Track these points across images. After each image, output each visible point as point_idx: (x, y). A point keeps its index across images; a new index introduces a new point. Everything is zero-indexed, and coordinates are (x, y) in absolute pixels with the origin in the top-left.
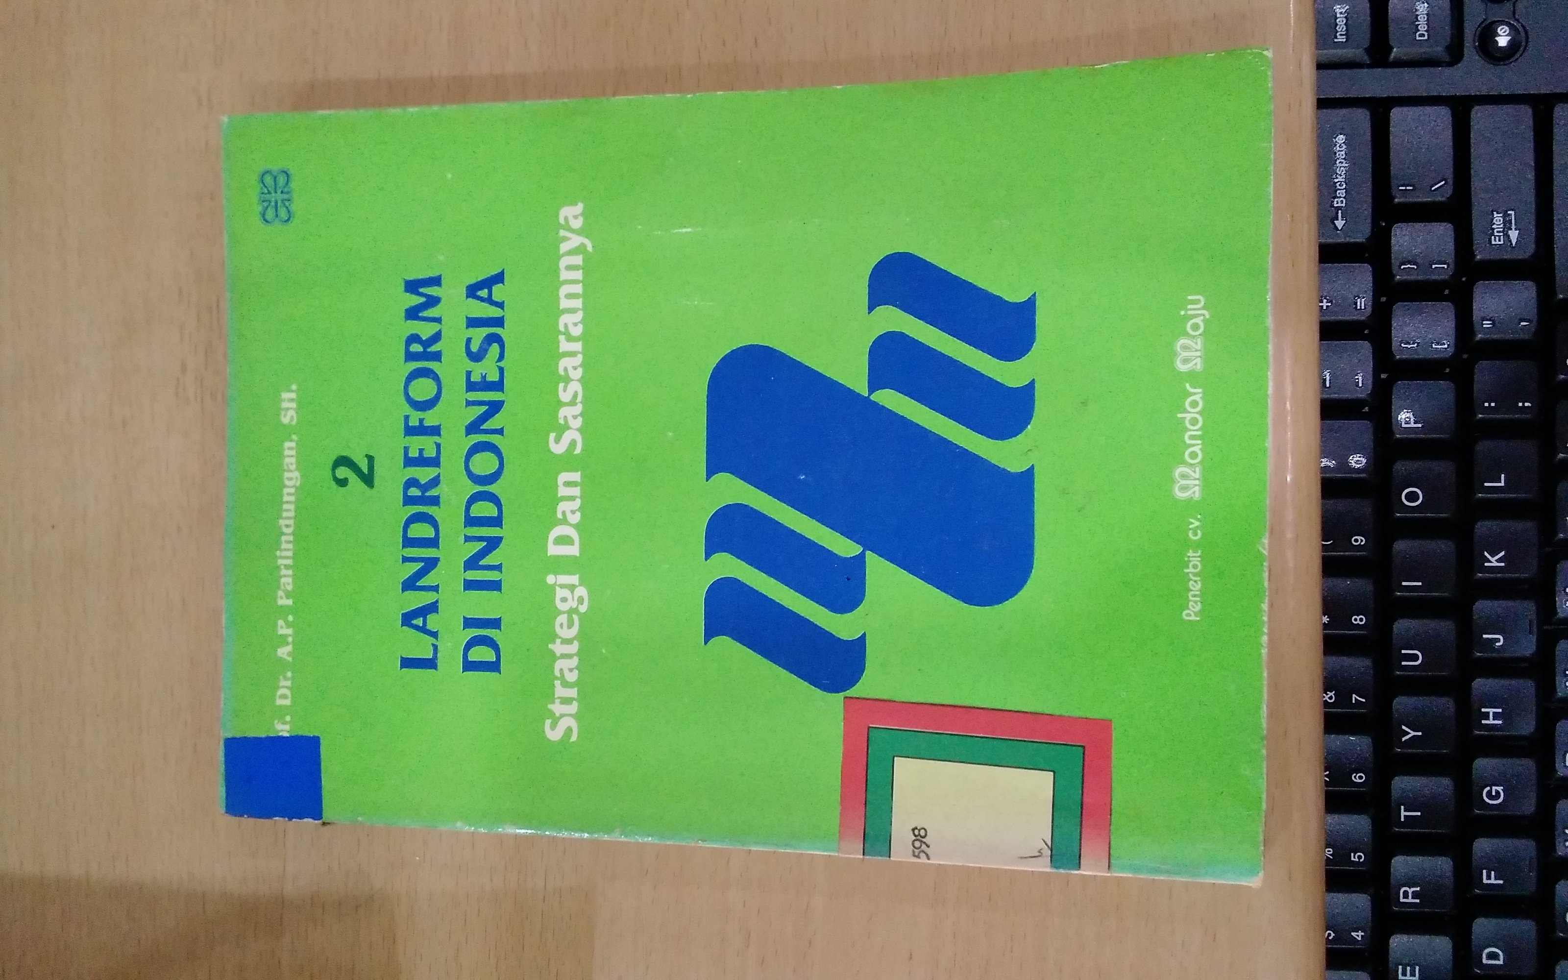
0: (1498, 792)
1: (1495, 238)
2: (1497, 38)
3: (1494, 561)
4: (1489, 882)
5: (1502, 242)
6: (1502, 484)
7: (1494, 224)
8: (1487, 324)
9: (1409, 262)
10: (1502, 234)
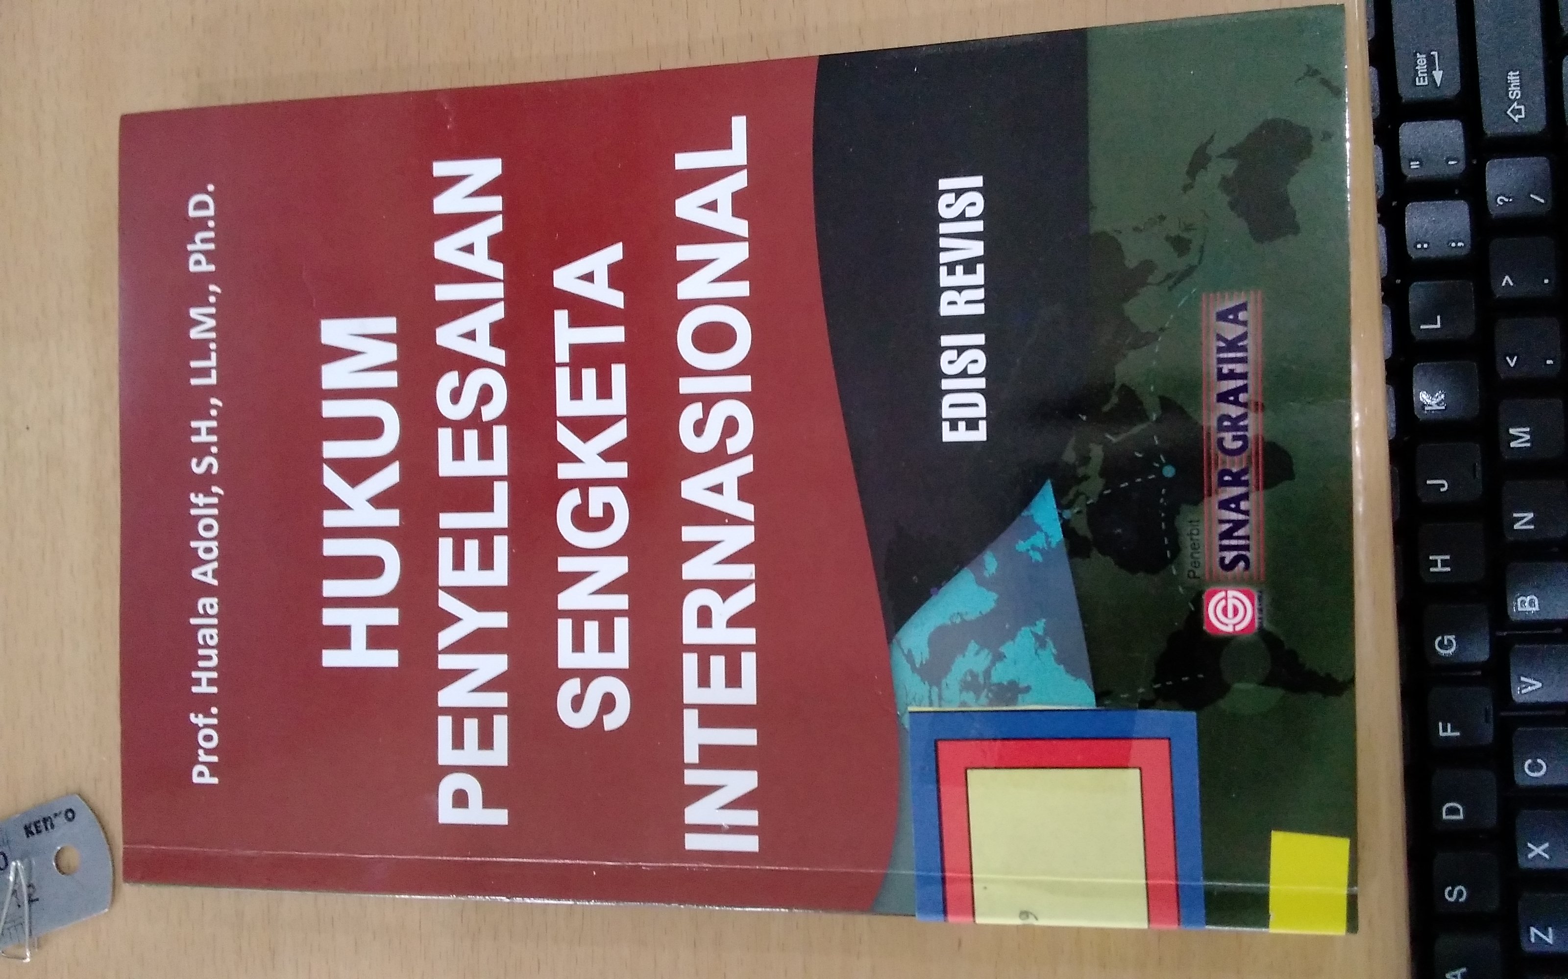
0: (1450, 641)
4: (1445, 734)
5: (1426, 83)
6: (1438, 326)
8: (1415, 165)
10: (1426, 74)
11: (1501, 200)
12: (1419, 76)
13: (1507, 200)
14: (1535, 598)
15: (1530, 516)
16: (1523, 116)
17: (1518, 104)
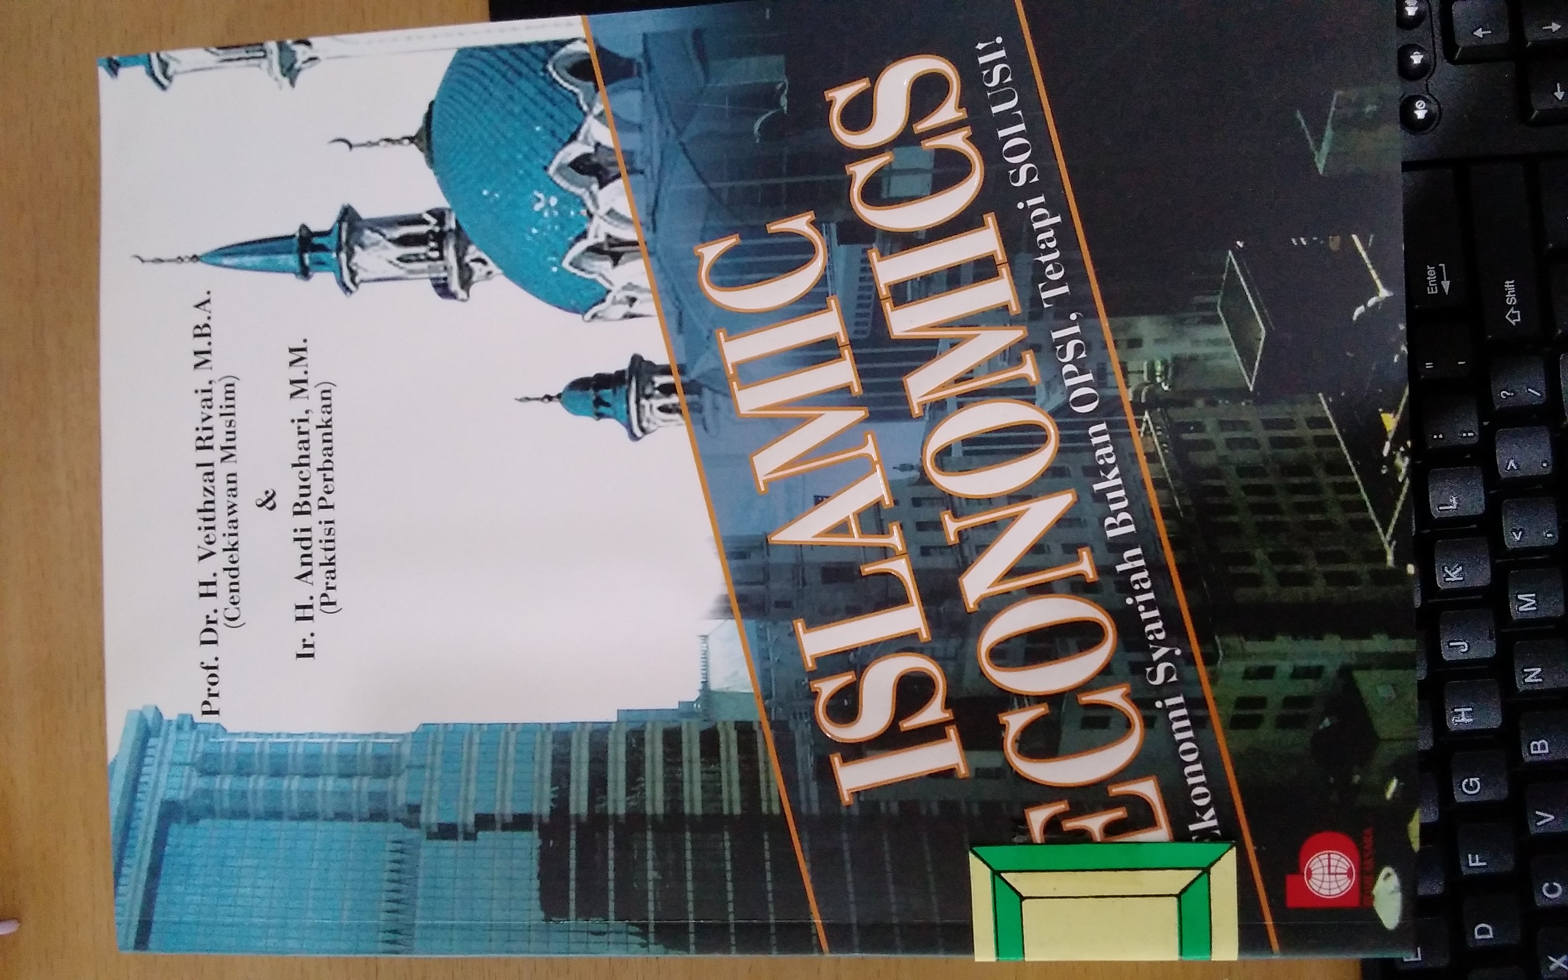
0: (1475, 783)
2: (1416, 112)
3: (1453, 576)
4: (1474, 865)
5: (1436, 292)
6: (1454, 506)
7: (1428, 276)
8: (1429, 365)
10: (1435, 285)
11: (1505, 395)
12: (1430, 285)
13: (1508, 394)
14: (1544, 741)
15: (1539, 670)
16: (1519, 320)
17: (1515, 310)
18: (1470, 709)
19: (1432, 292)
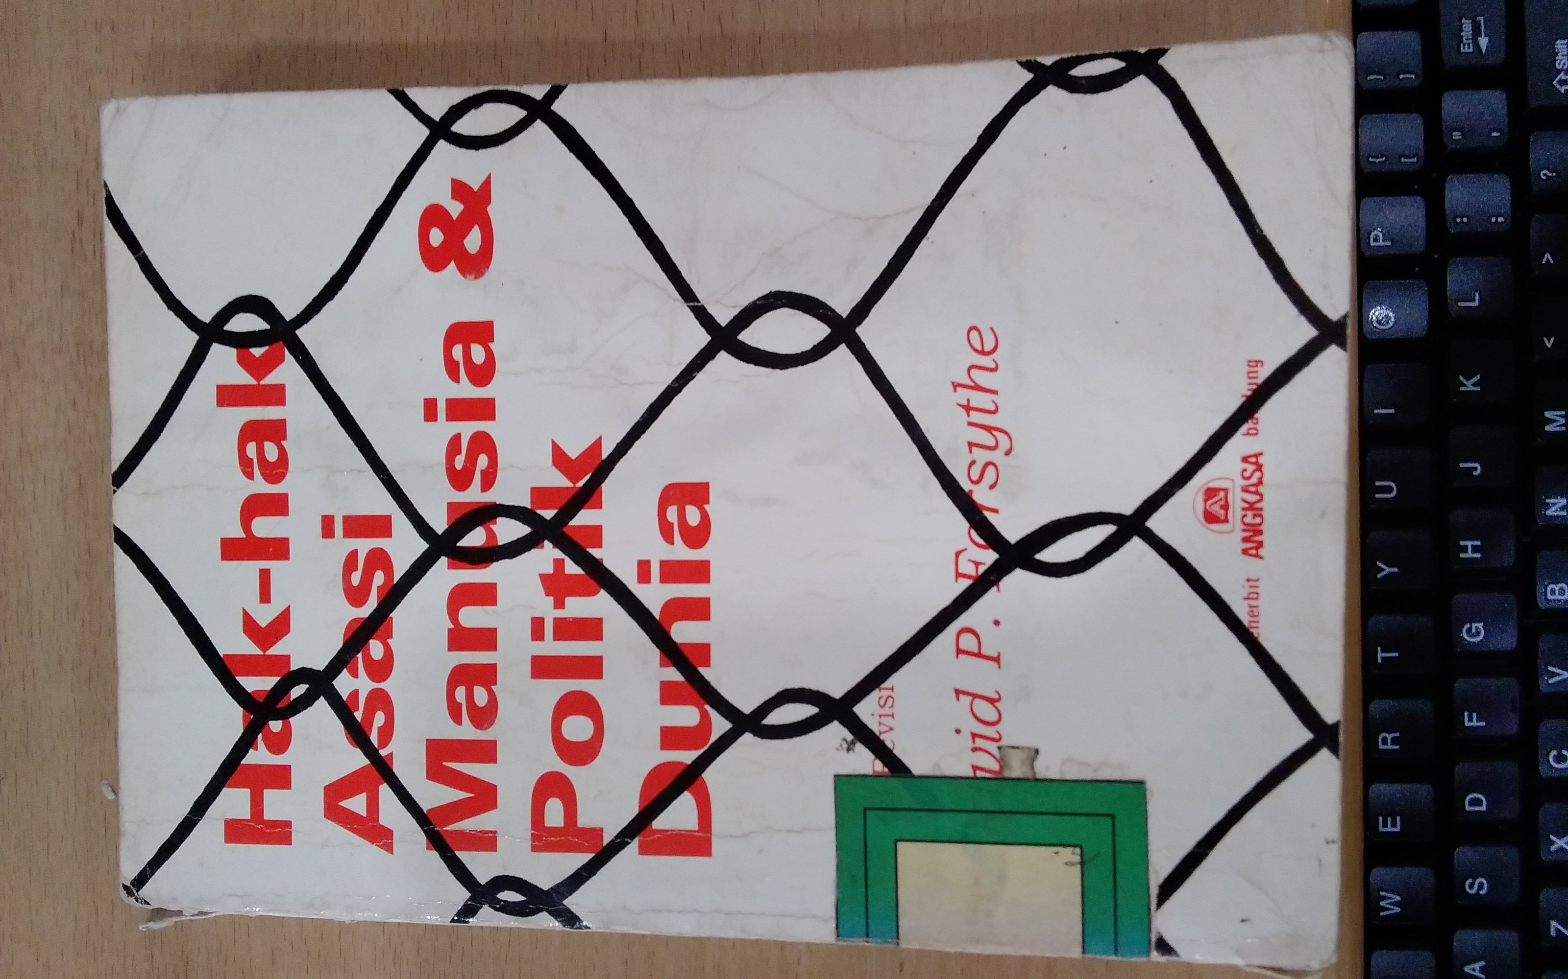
0: (1478, 629)
1: (1464, 45)
3: (1469, 385)
4: (1471, 724)
5: (1471, 50)
6: (1476, 304)
7: (1462, 31)
8: (1457, 135)
9: (1376, 73)
10: (1471, 41)
11: (1545, 175)
12: (1465, 41)
13: (1550, 174)
18: (1478, 543)
19: (1467, 50)
